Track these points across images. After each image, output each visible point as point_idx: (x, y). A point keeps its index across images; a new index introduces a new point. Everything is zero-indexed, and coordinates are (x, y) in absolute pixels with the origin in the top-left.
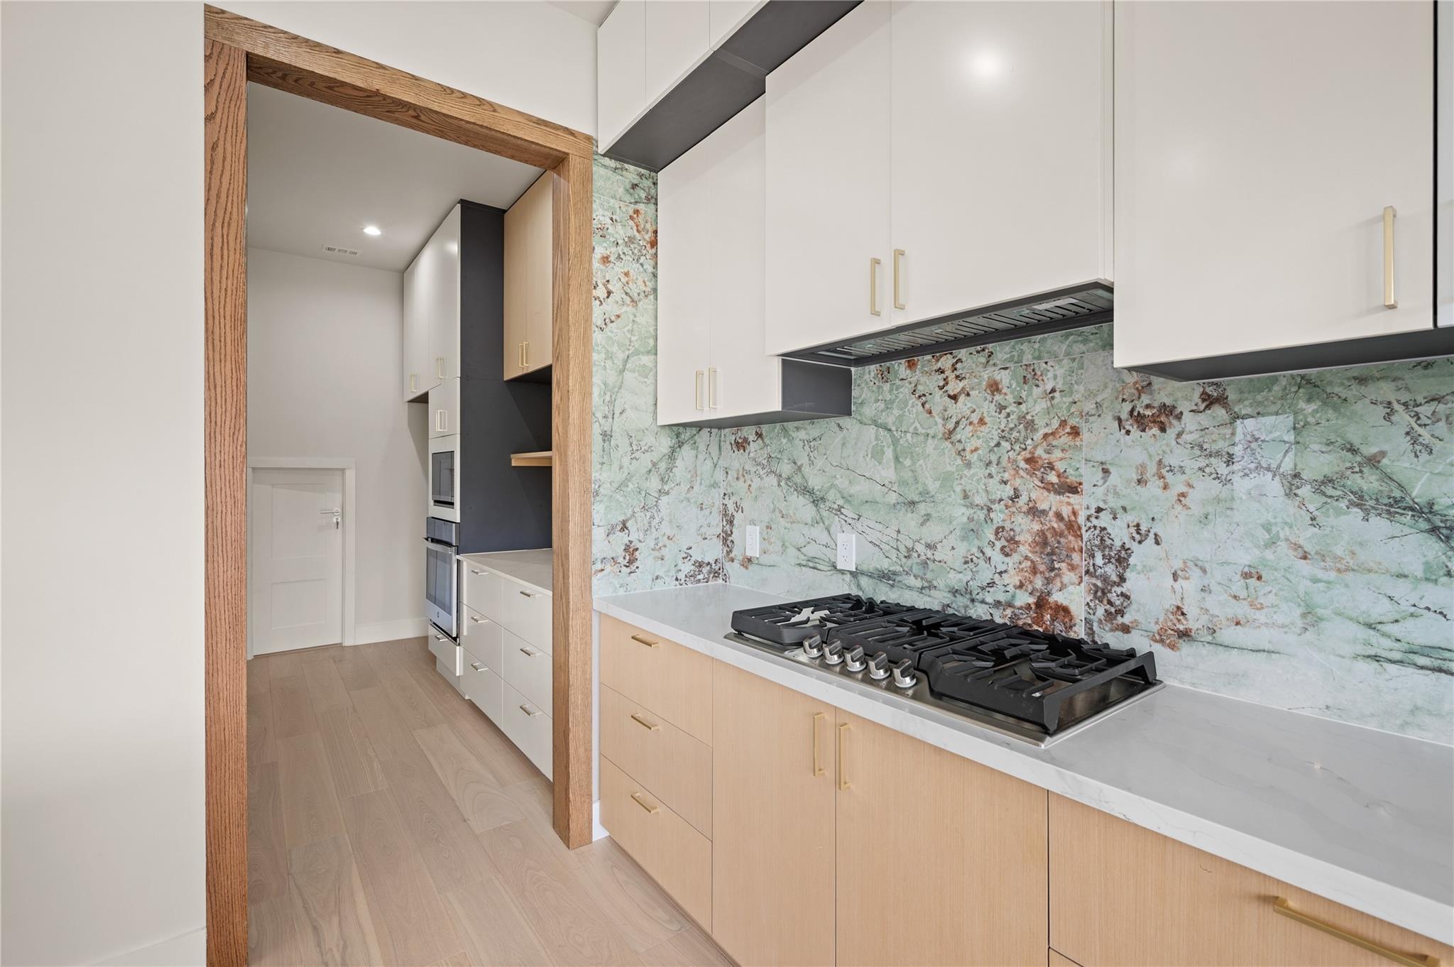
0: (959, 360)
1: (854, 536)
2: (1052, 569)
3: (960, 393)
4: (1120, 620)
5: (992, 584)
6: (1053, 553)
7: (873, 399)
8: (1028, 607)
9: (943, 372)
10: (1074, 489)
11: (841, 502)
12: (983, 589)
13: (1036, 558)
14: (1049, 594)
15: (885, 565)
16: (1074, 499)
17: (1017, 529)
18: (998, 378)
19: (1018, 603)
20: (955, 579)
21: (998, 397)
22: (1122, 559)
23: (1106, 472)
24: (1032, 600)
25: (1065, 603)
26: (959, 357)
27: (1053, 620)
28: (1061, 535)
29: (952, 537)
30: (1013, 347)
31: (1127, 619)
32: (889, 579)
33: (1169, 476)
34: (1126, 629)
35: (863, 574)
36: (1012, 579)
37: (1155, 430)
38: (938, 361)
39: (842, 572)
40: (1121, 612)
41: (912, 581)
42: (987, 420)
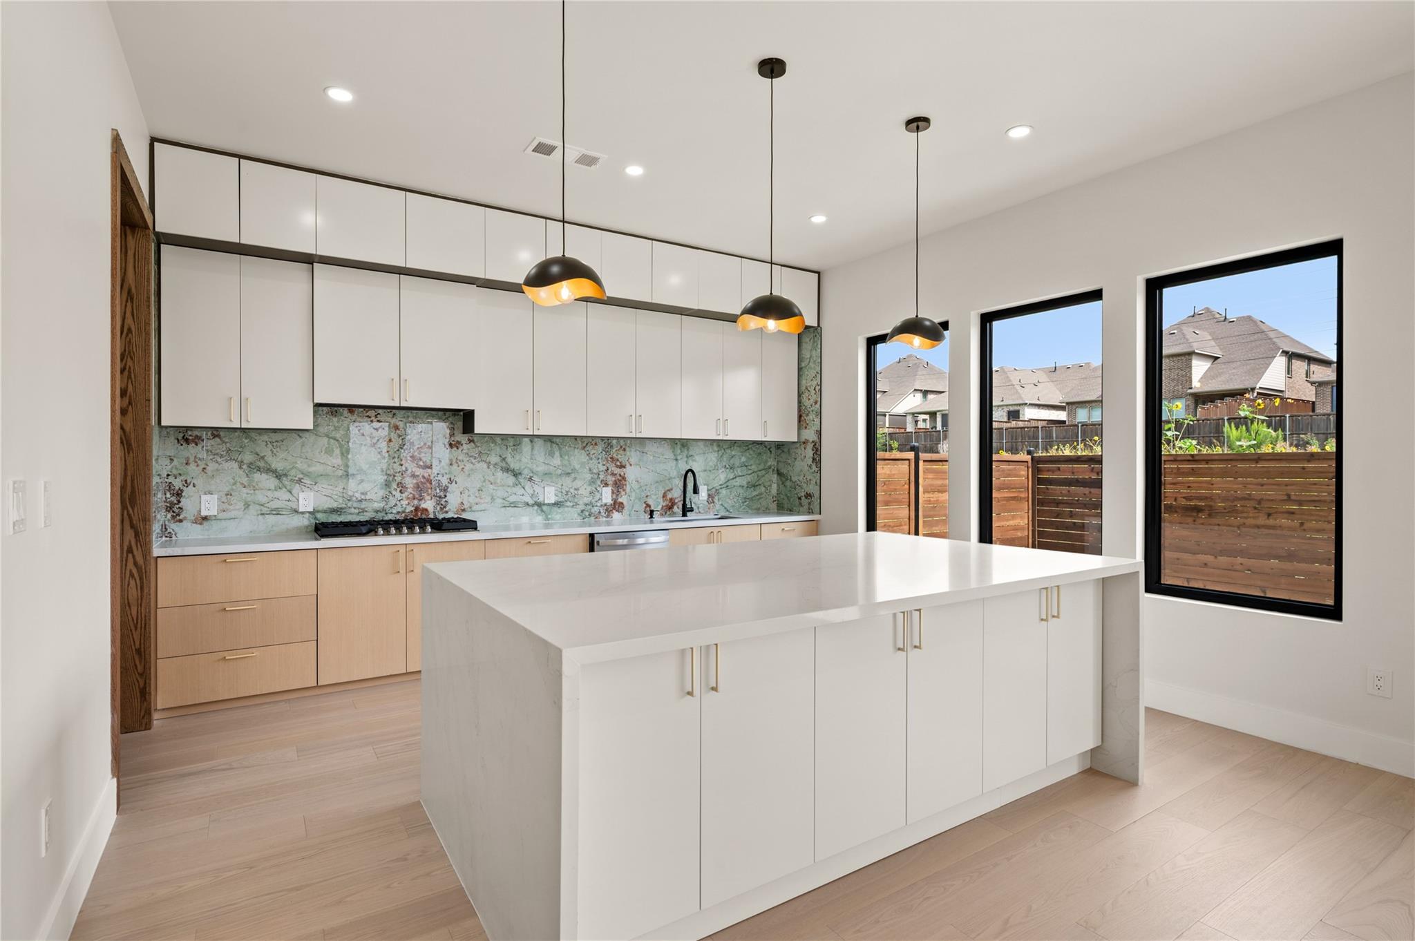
0: (379, 414)
1: (312, 494)
2: (421, 496)
3: (379, 428)
4: (445, 509)
5: (396, 505)
6: (421, 490)
7: (326, 424)
8: (412, 511)
9: (370, 417)
10: (430, 467)
11: (301, 476)
12: (391, 508)
13: (415, 493)
14: (420, 505)
15: (335, 505)
16: (429, 470)
17: (407, 483)
18: (398, 424)
19: (407, 511)
20: (377, 506)
21: (398, 431)
22: (445, 490)
23: (440, 461)
24: (413, 509)
25: (426, 507)
26: (379, 412)
27: (421, 514)
28: (425, 483)
29: (376, 488)
30: (405, 414)
31: (447, 509)
32: (338, 511)
33: (459, 463)
34: (447, 512)
35: (318, 512)
36: (405, 502)
37: (455, 449)
38: (367, 412)
39: (303, 513)
40: (445, 507)
41: (353, 510)
42: (393, 440)
